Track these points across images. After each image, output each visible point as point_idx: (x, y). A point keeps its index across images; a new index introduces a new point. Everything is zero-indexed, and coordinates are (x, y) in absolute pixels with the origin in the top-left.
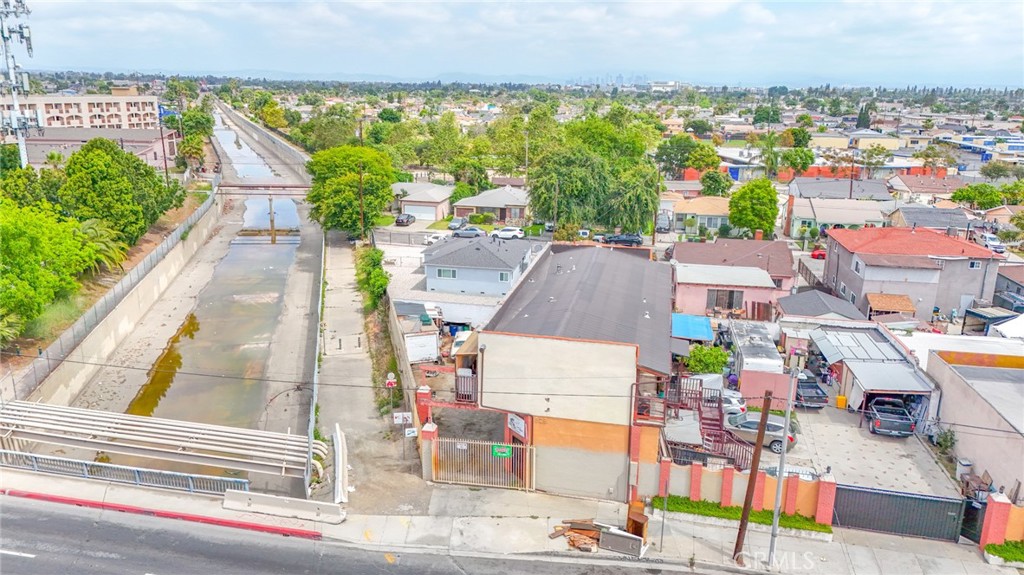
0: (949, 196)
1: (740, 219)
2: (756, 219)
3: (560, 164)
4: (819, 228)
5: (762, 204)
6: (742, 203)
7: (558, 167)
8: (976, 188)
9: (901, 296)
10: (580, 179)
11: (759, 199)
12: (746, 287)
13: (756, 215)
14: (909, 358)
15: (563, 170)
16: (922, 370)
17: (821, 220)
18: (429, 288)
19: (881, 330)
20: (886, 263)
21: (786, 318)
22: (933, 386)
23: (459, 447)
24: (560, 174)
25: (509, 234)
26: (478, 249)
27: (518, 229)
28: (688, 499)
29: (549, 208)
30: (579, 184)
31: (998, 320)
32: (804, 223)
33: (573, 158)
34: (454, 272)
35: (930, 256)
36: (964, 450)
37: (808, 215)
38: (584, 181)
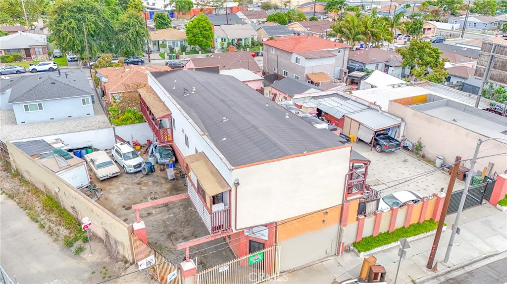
0: (265, 19)
3: (73, 11)
4: (230, 41)
7: (72, 14)
9: (321, 73)
10: (93, 22)
12: (249, 81)
15: (78, 16)
16: (385, 112)
17: (230, 37)
18: (19, 121)
19: (340, 93)
23: (221, 271)
24: (75, 19)
25: (47, 67)
26: (54, 83)
27: (52, 62)
28: (372, 236)
29: (74, 45)
30: (93, 26)
32: (222, 39)
33: (82, 7)
34: (40, 105)
38: (95, 23)
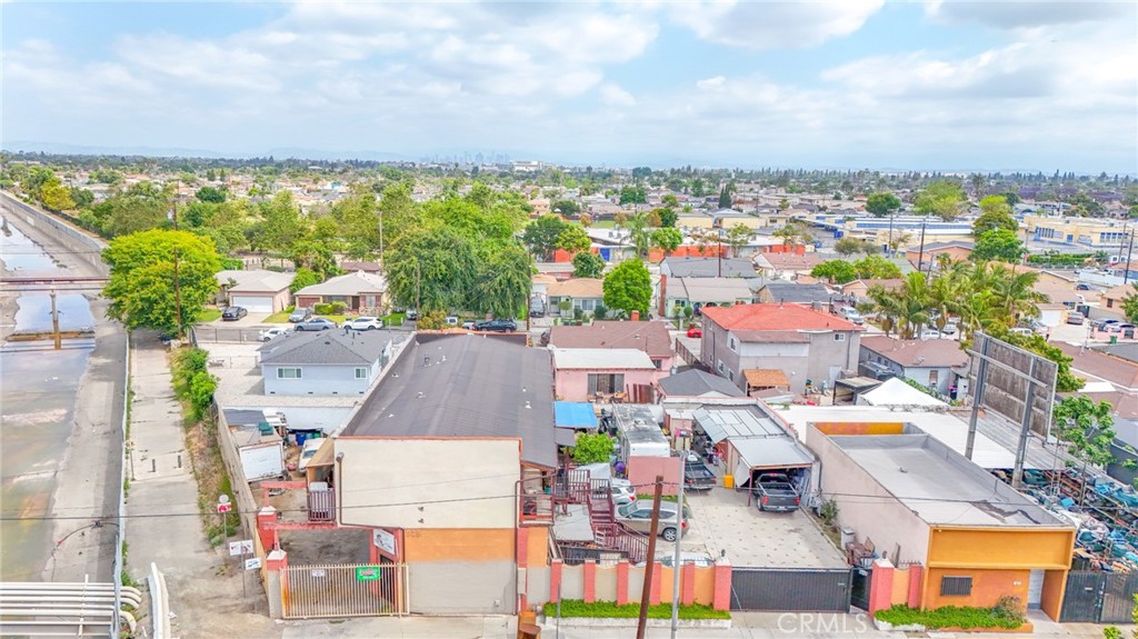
0: (809, 272)
1: (615, 301)
2: (631, 300)
3: (421, 246)
4: (692, 306)
5: (636, 284)
6: (617, 284)
7: (418, 250)
8: (833, 264)
9: (775, 371)
10: (444, 263)
11: (632, 279)
12: (626, 369)
13: (631, 296)
14: (789, 432)
15: (425, 253)
16: (800, 442)
17: (694, 299)
18: (267, 391)
19: (760, 405)
20: (759, 338)
21: (669, 399)
22: (813, 458)
23: (314, 574)
24: (420, 257)
25: (365, 325)
26: (328, 343)
27: (375, 319)
28: (583, 601)
29: (410, 295)
30: (443, 267)
31: (864, 389)
32: (677, 302)
33: (435, 240)
34: (299, 371)
35: (799, 331)
36: (845, 520)
37: (681, 295)
38: (448, 264)
